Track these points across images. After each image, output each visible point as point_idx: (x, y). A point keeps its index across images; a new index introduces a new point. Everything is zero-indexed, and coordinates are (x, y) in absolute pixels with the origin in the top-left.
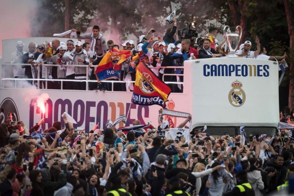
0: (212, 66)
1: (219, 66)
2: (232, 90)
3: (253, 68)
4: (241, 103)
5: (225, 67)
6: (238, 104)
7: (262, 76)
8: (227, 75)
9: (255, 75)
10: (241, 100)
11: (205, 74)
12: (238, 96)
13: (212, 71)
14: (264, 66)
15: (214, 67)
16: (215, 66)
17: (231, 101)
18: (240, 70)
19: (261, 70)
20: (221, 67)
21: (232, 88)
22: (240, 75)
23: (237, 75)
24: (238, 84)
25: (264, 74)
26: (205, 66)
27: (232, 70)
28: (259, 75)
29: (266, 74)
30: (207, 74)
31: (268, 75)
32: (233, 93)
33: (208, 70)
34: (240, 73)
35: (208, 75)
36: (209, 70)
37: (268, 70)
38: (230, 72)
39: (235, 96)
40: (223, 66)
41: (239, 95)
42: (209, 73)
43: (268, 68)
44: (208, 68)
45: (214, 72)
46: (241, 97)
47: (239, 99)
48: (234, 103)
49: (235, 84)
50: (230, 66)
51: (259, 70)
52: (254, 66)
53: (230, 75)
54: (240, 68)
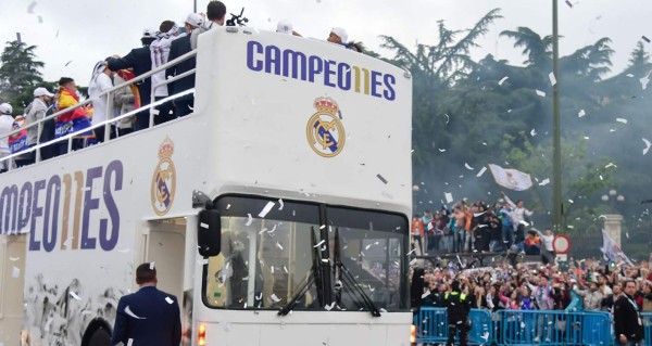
0: (269, 49)
1: (287, 52)
2: (316, 116)
3: (362, 74)
4: (334, 148)
5: (299, 57)
6: (329, 151)
7: (380, 96)
8: (304, 78)
9: (366, 92)
10: (335, 144)
11: (250, 64)
12: (328, 132)
13: (269, 60)
14: (386, 76)
15: (273, 51)
16: (277, 51)
17: (312, 142)
18: (334, 73)
19: (380, 84)
20: (290, 55)
21: (315, 111)
22: (333, 85)
23: (327, 82)
24: (330, 104)
25: (386, 93)
26: (251, 44)
27: (316, 68)
28: (374, 93)
29: (390, 95)
30: (255, 65)
31: (393, 98)
32: (318, 123)
33: (258, 57)
34: (333, 79)
35: (259, 68)
36: (262, 57)
37: (392, 85)
38: (312, 72)
39: (322, 131)
40: (295, 55)
41: (330, 131)
42: (260, 63)
43: (393, 82)
44: (260, 50)
45: (273, 65)
46: (335, 135)
47: (331, 139)
48: (318, 146)
49: (323, 103)
50: (312, 58)
51: (375, 83)
52: (366, 71)
53: (312, 80)
54: (334, 68)
